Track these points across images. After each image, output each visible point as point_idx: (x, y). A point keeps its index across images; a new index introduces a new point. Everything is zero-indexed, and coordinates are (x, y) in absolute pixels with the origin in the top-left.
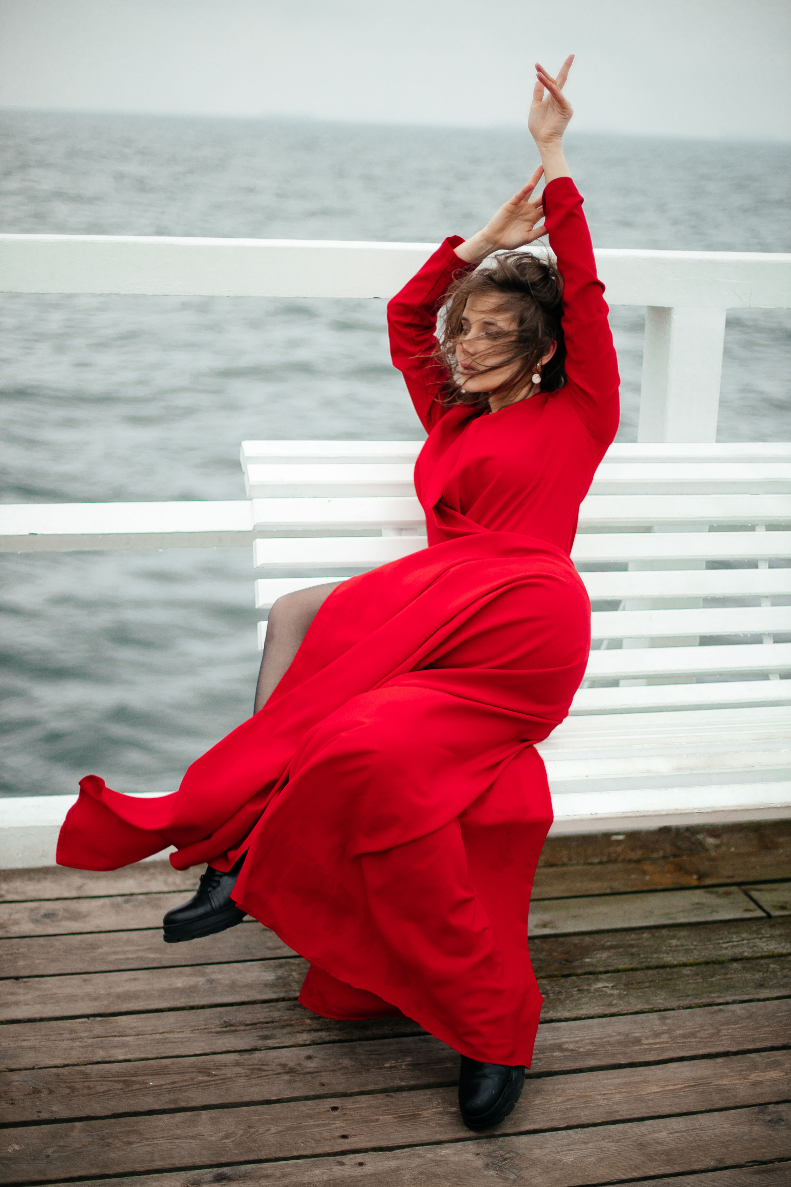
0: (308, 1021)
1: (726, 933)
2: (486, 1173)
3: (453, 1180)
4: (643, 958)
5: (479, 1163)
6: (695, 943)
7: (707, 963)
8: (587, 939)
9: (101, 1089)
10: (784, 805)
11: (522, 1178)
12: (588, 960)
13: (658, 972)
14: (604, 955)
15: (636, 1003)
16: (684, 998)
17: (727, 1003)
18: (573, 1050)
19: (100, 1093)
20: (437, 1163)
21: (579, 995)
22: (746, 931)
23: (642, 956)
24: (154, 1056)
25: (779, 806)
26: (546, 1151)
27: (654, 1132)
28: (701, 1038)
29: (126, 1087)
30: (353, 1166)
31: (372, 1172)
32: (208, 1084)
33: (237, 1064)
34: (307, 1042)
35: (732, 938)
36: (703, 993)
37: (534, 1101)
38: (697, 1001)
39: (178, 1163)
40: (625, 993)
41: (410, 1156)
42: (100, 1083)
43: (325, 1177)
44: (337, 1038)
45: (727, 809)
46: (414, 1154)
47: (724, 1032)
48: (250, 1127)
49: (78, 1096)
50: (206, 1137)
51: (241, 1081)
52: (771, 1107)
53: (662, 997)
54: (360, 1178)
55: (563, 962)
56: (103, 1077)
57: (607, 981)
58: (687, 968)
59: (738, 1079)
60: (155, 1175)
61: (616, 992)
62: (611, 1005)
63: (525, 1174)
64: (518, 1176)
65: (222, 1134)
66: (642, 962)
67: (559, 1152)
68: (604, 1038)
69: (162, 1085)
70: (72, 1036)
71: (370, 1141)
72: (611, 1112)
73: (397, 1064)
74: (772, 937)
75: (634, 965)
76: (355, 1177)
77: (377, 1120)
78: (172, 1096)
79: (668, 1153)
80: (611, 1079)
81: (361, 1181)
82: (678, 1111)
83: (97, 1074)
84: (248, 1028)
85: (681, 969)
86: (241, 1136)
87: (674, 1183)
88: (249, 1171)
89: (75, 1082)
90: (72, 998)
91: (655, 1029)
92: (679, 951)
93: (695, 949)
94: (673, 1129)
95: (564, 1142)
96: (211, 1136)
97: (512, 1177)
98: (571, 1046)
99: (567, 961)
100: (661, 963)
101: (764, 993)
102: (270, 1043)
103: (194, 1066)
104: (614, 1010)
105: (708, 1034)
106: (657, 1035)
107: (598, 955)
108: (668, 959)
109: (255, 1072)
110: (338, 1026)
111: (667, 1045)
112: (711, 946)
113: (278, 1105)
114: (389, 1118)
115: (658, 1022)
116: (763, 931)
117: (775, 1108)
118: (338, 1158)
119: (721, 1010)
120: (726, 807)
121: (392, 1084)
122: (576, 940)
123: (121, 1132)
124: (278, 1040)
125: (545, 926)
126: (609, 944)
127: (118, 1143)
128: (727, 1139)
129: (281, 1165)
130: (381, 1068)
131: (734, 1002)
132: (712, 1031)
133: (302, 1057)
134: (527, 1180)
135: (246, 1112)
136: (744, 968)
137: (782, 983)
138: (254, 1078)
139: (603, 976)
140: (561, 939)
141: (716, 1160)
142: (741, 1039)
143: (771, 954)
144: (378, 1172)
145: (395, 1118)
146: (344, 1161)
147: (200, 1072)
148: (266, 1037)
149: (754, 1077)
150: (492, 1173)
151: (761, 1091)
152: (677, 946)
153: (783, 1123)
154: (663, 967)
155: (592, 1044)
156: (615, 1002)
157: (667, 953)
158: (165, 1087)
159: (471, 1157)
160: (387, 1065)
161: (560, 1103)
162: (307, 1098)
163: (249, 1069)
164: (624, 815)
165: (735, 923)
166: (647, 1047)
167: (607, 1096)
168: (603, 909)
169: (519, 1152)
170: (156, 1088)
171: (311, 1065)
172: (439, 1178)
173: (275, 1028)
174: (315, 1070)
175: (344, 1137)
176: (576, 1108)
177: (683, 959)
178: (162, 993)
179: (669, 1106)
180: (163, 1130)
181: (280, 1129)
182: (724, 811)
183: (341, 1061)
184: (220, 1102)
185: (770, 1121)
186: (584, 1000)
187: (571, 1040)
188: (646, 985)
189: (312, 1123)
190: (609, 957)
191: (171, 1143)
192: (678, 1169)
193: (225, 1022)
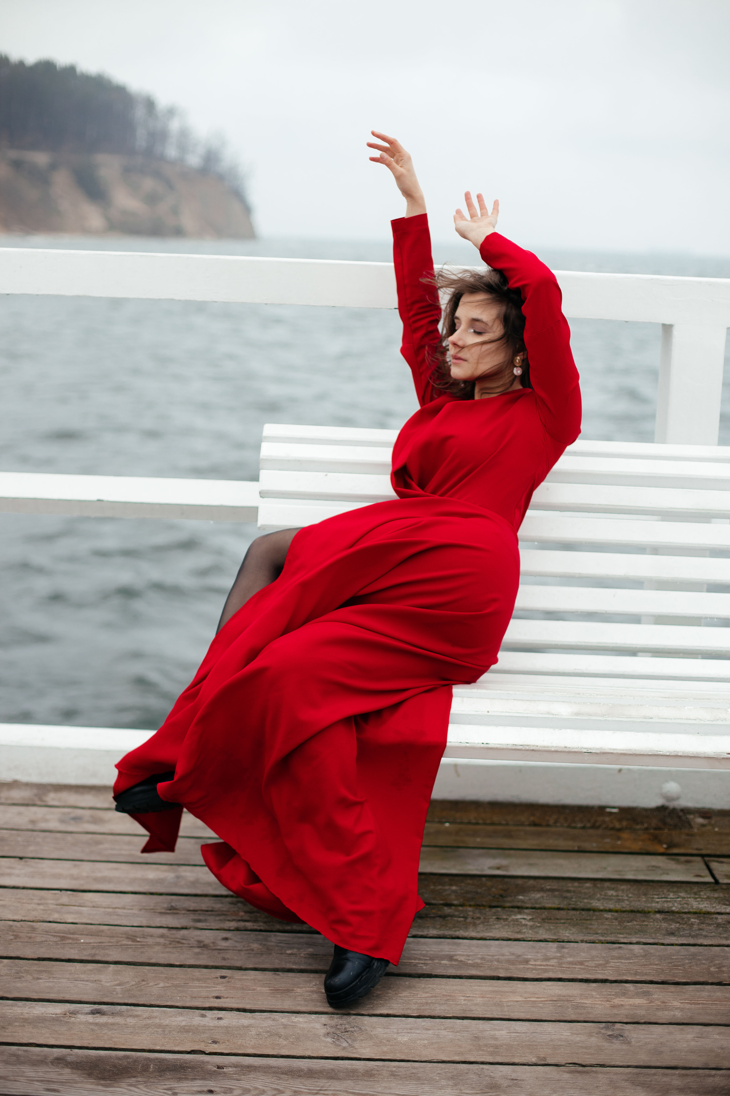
0: (242, 914)
1: (665, 891)
2: (323, 1039)
3: (291, 1040)
4: (573, 901)
5: (323, 1031)
6: (630, 895)
7: (632, 911)
8: (531, 882)
9: (38, 939)
10: (673, 754)
11: (353, 1047)
12: (521, 897)
13: (580, 913)
14: (538, 895)
15: (544, 933)
16: (590, 935)
17: (631, 943)
18: (461, 961)
19: (37, 942)
20: (285, 1026)
21: (495, 922)
22: (686, 892)
23: (574, 900)
24: (98, 923)
25: (668, 754)
26: (388, 1030)
27: (495, 1030)
28: (587, 966)
29: (60, 941)
30: (212, 1019)
31: (225, 1025)
32: (129, 947)
33: (162, 936)
34: (232, 928)
35: (669, 895)
36: (611, 934)
37: (401, 993)
38: (602, 938)
39: (68, 997)
40: (539, 925)
41: (266, 1018)
42: (41, 935)
43: (184, 1023)
44: (259, 928)
45: (615, 752)
46: (270, 1018)
47: (612, 964)
48: (143, 981)
49: (18, 942)
50: (103, 983)
51: (157, 948)
52: (618, 1026)
53: (572, 932)
54: (212, 1028)
55: (497, 896)
56: (47, 932)
57: (528, 914)
58: (610, 913)
59: (601, 1001)
60: (44, 1003)
61: (530, 923)
62: (519, 932)
63: (357, 1045)
64: (350, 1045)
65: (117, 982)
66: (570, 904)
67: (398, 1033)
68: (495, 956)
69: (90, 943)
70: (40, 902)
71: (237, 1003)
72: (466, 1010)
73: (298, 952)
74: (708, 898)
75: (562, 906)
76: (209, 1026)
77: (254, 990)
78: (93, 951)
79: (496, 1047)
80: (483, 986)
81: (212, 1030)
82: (528, 1017)
83: (43, 929)
84: (188, 913)
85: (603, 913)
86: (133, 985)
87: (488, 1069)
88: (123, 1010)
89: (22, 932)
90: (58, 876)
91: (548, 955)
92: (611, 900)
93: (627, 900)
94: (515, 1029)
95: (408, 1026)
96: (108, 982)
97: (345, 1044)
98: (462, 958)
99: (501, 896)
100: (589, 906)
101: (673, 940)
102: (199, 925)
103: (126, 933)
104: (519, 936)
105: (596, 964)
106: (547, 959)
107: (533, 895)
108: (596, 904)
109: (174, 943)
110: (265, 920)
111: (551, 968)
112: (644, 899)
113: (178, 969)
114: (265, 989)
115: (554, 950)
116: (702, 893)
117: (622, 1026)
118: (203, 1012)
119: (620, 948)
120: (614, 749)
121: (284, 966)
122: (520, 882)
123: (36, 971)
124: (208, 924)
125: (498, 868)
126: (548, 887)
127: (29, 977)
128: (559, 1043)
129: (153, 1010)
130: (282, 954)
131: (638, 943)
132: (601, 962)
133: (220, 938)
134: (356, 1049)
135: (148, 970)
136: (663, 919)
137: (693, 934)
138: (170, 947)
139: (526, 911)
140: (506, 880)
141: (538, 1057)
142: (624, 971)
143: (698, 911)
144: (230, 1025)
145: (271, 990)
146: (207, 1015)
147: (127, 938)
148: (199, 921)
149: (617, 1001)
150: (329, 1040)
151: (617, 1012)
152: (612, 895)
153: (621, 1038)
154: (589, 910)
155: (482, 959)
156: (524, 930)
157: (599, 900)
158: (92, 944)
159: (318, 1026)
160: (289, 952)
161: (423, 998)
162: (206, 967)
163: (170, 941)
164: (514, 747)
165: (679, 885)
166: (531, 967)
167: (470, 998)
168: (561, 861)
169: (363, 1028)
170: (84, 944)
171: (224, 944)
172: (280, 1037)
173: (210, 915)
174: (225, 948)
175: (217, 997)
176: (435, 1003)
177: (611, 906)
178: (133, 881)
179: (523, 1012)
180: (70, 974)
181: (167, 985)
182: (612, 753)
183: (251, 944)
184: (130, 960)
185: (609, 1036)
186: (497, 926)
187: (465, 953)
188: (562, 921)
189: (197, 984)
190: (543, 897)
191: (71, 982)
192: (499, 1059)
193: (172, 906)
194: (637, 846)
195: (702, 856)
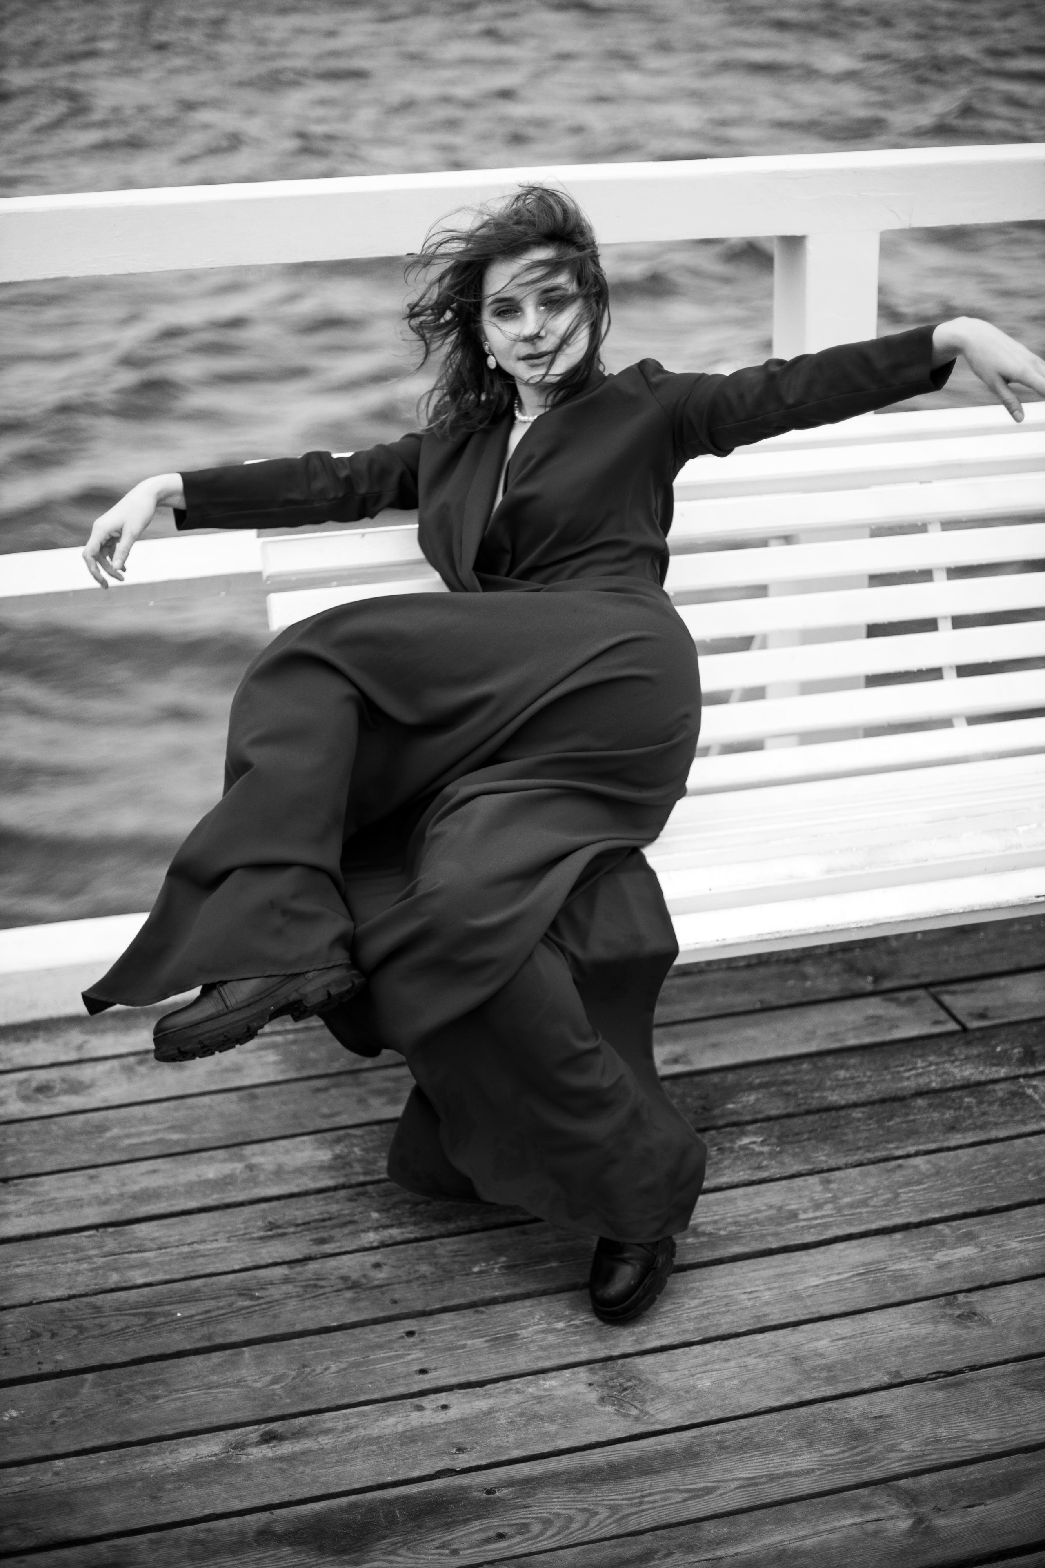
0: (375, 1215)
1: (909, 1057)
2: (600, 1408)
3: (560, 1421)
4: (802, 1098)
5: (593, 1396)
6: (869, 1073)
7: (883, 1101)
8: (731, 1077)
9: (116, 1326)
10: (967, 910)
11: (647, 1413)
12: (731, 1106)
13: (821, 1118)
14: (752, 1098)
15: (792, 1162)
16: (852, 1152)
17: (908, 1156)
18: (711, 1234)
19: (115, 1332)
20: (539, 1399)
21: (720, 1157)
22: (935, 1052)
23: (801, 1096)
24: (182, 1276)
25: (961, 911)
26: (676, 1374)
27: (813, 1340)
28: (874, 1206)
29: (148, 1322)
30: (435, 1410)
31: (458, 1416)
32: (251, 1310)
33: (286, 1280)
34: (375, 1244)
35: (916, 1063)
36: (877, 1144)
37: (662, 1307)
38: (870, 1156)
39: (216, 1421)
40: (778, 1149)
41: (507, 1391)
42: (115, 1318)
43: (400, 1428)
44: (412, 1236)
45: (893, 920)
46: (511, 1389)
47: (904, 1197)
48: (304, 1366)
49: (87, 1338)
50: (250, 1383)
51: (292, 1304)
52: (961, 1298)
53: (826, 1152)
54: (443, 1427)
55: (700, 1111)
56: (118, 1309)
57: (755, 1133)
58: (858, 1110)
59: (921, 1261)
60: (187, 1439)
61: (766, 1149)
62: (760, 1168)
63: (650, 1409)
64: (641, 1411)
65: (269, 1378)
66: (799, 1105)
67: (693, 1376)
68: (750, 1214)
69: (192, 1316)
70: (77, 1256)
71: (455, 1376)
72: (759, 1317)
73: (489, 1267)
74: (968, 1058)
75: (790, 1110)
76: (438, 1424)
77: (464, 1346)
78: (205, 1330)
79: (829, 1368)
80: (759, 1270)
81: (445, 1429)
82: (843, 1309)
83: (111, 1307)
84: (299, 1229)
85: (849, 1111)
86: (294, 1378)
87: (837, 1409)
88: (305, 1425)
89: (84, 1319)
90: (75, 1204)
91: (816, 1198)
92: (847, 1086)
93: (868, 1082)
94: (837, 1334)
95: (700, 1360)
96: (256, 1381)
97: (634, 1412)
98: (709, 1229)
99: (704, 1108)
100: (825, 1104)
101: (957, 1139)
102: (328, 1248)
103: (231, 1287)
104: (764, 1174)
105: (883, 1200)
106: (818, 1206)
107: (745, 1099)
108: (834, 1098)
109: (310, 1290)
110: (413, 1219)
111: (831, 1219)
112: (889, 1077)
113: (339, 1333)
114: (479, 1342)
115: (819, 1188)
116: (956, 1051)
117: (966, 1297)
118: (416, 1401)
119: (900, 1166)
120: (891, 917)
121: (482, 1295)
122: (715, 1078)
123: (144, 1384)
124: (338, 1244)
125: (676, 1061)
126: (758, 1081)
127: (141, 1399)
128: (904, 1344)
129: (344, 1415)
130: (467, 1275)
131: (917, 1154)
132: (888, 1196)
133: (368, 1265)
134: (652, 1415)
135: (300, 1345)
136: (930, 1105)
137: (978, 1123)
138: (309, 1298)
139: (750, 1128)
140: (697, 1079)
141: (890, 1373)
142: (924, 1205)
143: (966, 1082)
144: (465, 1416)
145: (487, 1341)
146: (423, 1404)
147: (240, 1295)
148: (322, 1241)
149: (941, 1256)
150: (609, 1409)
151: (949, 1276)
152: (845, 1079)
153: (976, 1318)
154: (828, 1109)
155: (735, 1223)
156: (765, 1163)
157: (833, 1089)
158: (196, 1318)
159: (582, 1388)
160: (476, 1269)
161: (695, 1307)
162: (376, 1321)
163: (302, 1286)
165: (920, 1042)
166: (805, 1223)
167: (755, 1295)
168: (750, 1032)
169: (643, 1378)
170: (185, 1321)
171: (380, 1276)
172: (542, 1419)
173: (333, 1227)
174: (385, 1282)
175: (423, 1371)
176: (714, 1314)
177: (853, 1097)
178: (190, 1189)
179: (833, 1303)
180: (196, 1378)
181: (342, 1366)
182: (889, 923)
183: (417, 1268)
184: (266, 1334)
185: (959, 1316)
186: (726, 1163)
187: (709, 1219)
188: (805, 1136)
189: (382, 1355)
190: (758, 1100)
191: (205, 1394)
192: (842, 1389)
193: (270, 1223)
194: (833, 986)
195: (925, 986)
